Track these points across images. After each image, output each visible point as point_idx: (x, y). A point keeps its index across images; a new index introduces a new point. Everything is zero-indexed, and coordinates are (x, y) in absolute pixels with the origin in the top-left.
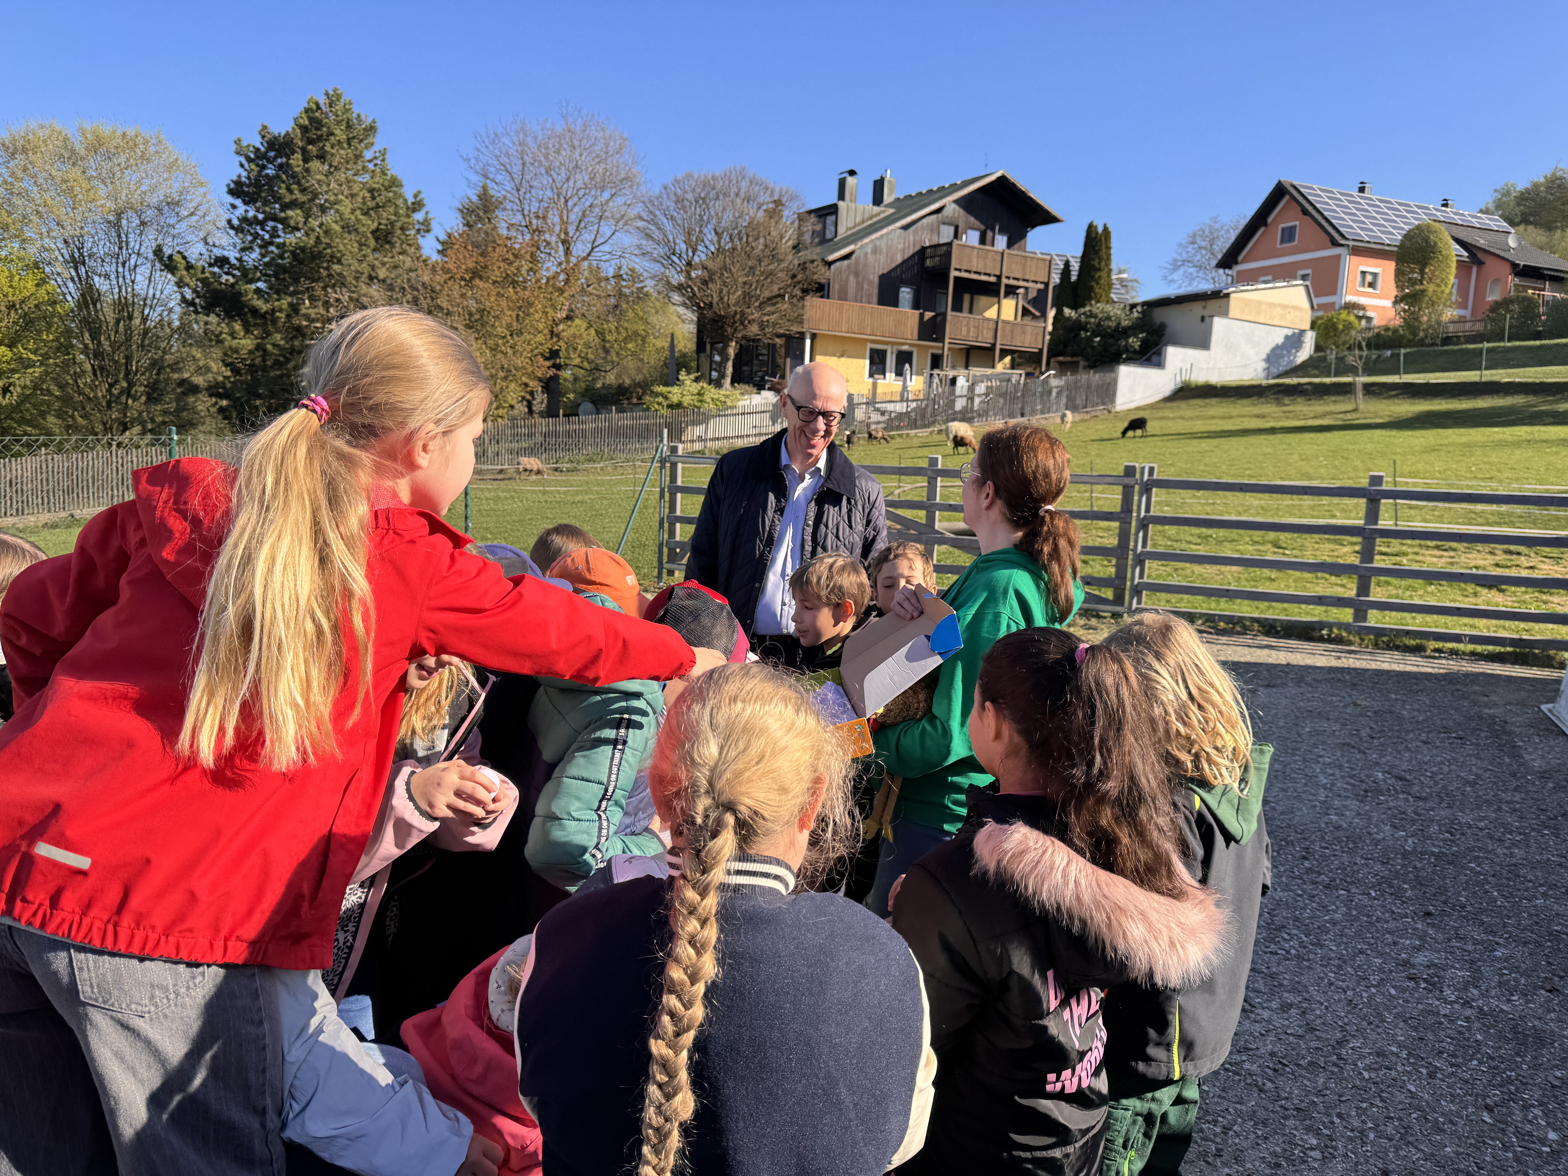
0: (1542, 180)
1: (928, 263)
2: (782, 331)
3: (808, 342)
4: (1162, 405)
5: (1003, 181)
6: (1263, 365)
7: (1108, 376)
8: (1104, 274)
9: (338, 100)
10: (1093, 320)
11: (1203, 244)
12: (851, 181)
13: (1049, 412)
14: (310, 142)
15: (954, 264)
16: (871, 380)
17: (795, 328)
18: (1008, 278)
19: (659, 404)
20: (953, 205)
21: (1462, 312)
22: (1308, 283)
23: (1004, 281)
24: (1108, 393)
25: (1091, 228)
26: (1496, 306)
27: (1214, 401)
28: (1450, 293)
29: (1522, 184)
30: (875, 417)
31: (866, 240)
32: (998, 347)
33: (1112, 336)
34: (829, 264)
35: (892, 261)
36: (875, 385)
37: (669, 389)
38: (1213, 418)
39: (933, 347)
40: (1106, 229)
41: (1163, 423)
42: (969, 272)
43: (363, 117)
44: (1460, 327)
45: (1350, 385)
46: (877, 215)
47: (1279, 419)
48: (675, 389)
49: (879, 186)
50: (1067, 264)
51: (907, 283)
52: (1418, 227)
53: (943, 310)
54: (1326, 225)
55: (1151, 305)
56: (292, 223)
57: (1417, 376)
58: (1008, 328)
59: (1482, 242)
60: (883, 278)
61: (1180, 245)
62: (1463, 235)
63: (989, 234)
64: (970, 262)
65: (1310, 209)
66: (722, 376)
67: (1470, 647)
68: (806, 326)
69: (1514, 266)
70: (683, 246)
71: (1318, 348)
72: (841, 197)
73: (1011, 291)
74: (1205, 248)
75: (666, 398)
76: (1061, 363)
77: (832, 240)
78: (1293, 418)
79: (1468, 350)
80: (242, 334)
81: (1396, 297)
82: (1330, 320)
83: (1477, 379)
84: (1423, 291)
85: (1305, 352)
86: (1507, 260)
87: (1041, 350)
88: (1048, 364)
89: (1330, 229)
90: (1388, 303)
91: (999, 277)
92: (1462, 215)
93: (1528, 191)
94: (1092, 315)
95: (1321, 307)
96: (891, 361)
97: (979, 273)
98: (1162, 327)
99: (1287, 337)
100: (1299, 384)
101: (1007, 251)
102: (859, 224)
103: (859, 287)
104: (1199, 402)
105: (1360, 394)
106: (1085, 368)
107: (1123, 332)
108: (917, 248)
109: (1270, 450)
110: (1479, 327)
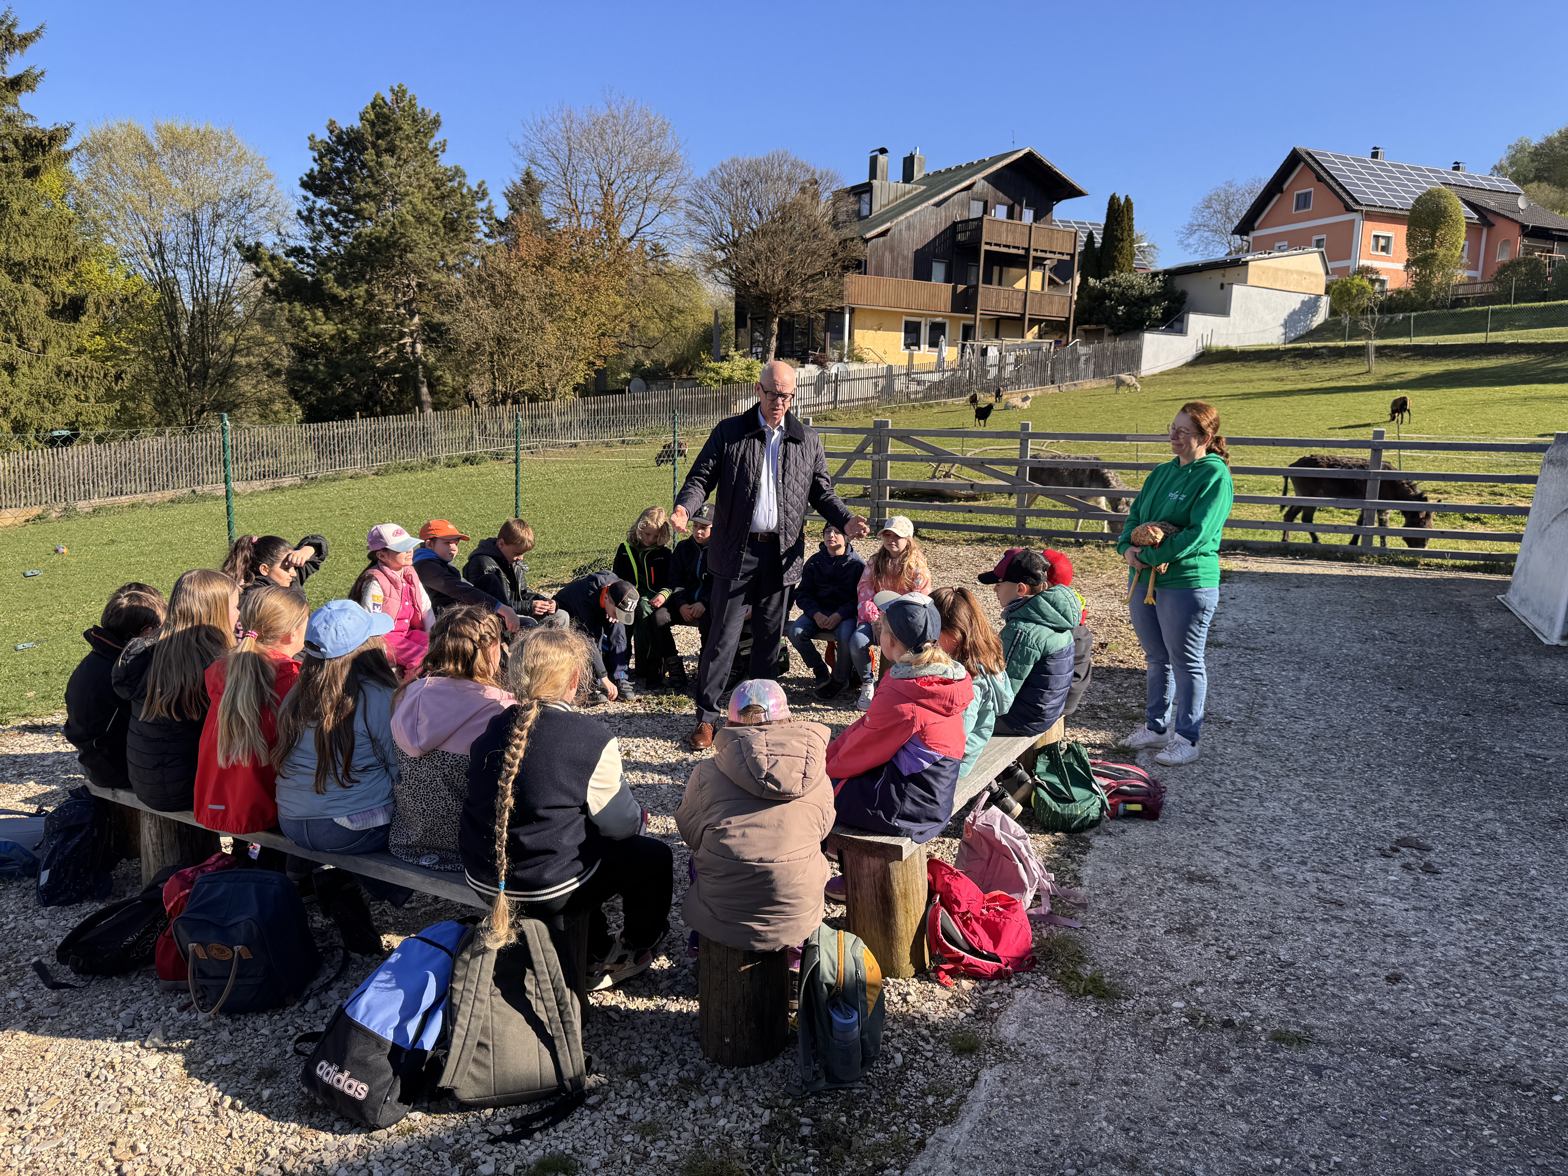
0: (1556, 135)
1: (960, 237)
2: (823, 307)
3: (847, 316)
4: (1184, 369)
5: (1030, 157)
6: (1282, 330)
7: (1133, 344)
8: (1126, 244)
9: (404, 96)
10: (1116, 289)
11: (1219, 208)
12: (882, 158)
13: (1078, 379)
14: (379, 136)
15: (985, 239)
16: (907, 352)
17: (837, 304)
18: (1036, 250)
19: (711, 379)
20: (982, 181)
21: (1473, 273)
22: (1323, 249)
23: (1033, 253)
24: (1133, 360)
25: (1113, 200)
26: (1504, 268)
27: (1234, 365)
28: (1461, 257)
29: (1536, 140)
30: (913, 387)
31: (902, 218)
32: (1027, 317)
33: (1135, 304)
34: (867, 241)
35: (925, 237)
36: (911, 357)
37: (719, 364)
38: (1234, 382)
39: (966, 318)
40: (1127, 199)
41: (1186, 387)
42: (999, 245)
43: (427, 111)
44: (1470, 289)
45: (1363, 347)
46: (909, 192)
47: (1296, 381)
48: (725, 364)
49: (909, 163)
50: (1090, 236)
51: (939, 257)
52: (1429, 193)
53: (974, 283)
54: (1340, 191)
55: (1172, 274)
56: (366, 214)
57: (1426, 338)
58: (1037, 299)
59: (1492, 204)
60: (918, 253)
61: (1196, 209)
62: (1473, 197)
63: (1017, 208)
64: (1000, 235)
65: (1324, 175)
66: (767, 351)
67: (1451, 562)
68: (846, 302)
69: (1523, 227)
70: (730, 228)
71: (1333, 312)
72: (873, 175)
73: (1039, 263)
74: (1220, 212)
75: (718, 373)
76: (1086, 331)
77: (867, 217)
78: (1309, 381)
79: (1477, 312)
80: (324, 319)
81: (1408, 260)
82: (1344, 285)
83: (1483, 341)
84: (1435, 255)
85: (1321, 316)
86: (1516, 222)
87: (1068, 319)
88: (1074, 332)
89: (1344, 195)
90: (1401, 266)
91: (1027, 250)
92: (1473, 177)
93: (1542, 146)
94: (1115, 284)
95: (1335, 271)
96: (925, 333)
97: (1009, 247)
98: (1184, 294)
99: (1303, 302)
100: (1315, 348)
101: (1035, 225)
102: (892, 202)
103: (894, 261)
104: (1221, 366)
105: (1373, 357)
106: (1109, 335)
107: (1145, 301)
108: (949, 223)
109: (1290, 412)
110: (1490, 289)
